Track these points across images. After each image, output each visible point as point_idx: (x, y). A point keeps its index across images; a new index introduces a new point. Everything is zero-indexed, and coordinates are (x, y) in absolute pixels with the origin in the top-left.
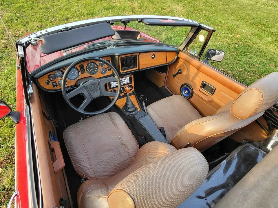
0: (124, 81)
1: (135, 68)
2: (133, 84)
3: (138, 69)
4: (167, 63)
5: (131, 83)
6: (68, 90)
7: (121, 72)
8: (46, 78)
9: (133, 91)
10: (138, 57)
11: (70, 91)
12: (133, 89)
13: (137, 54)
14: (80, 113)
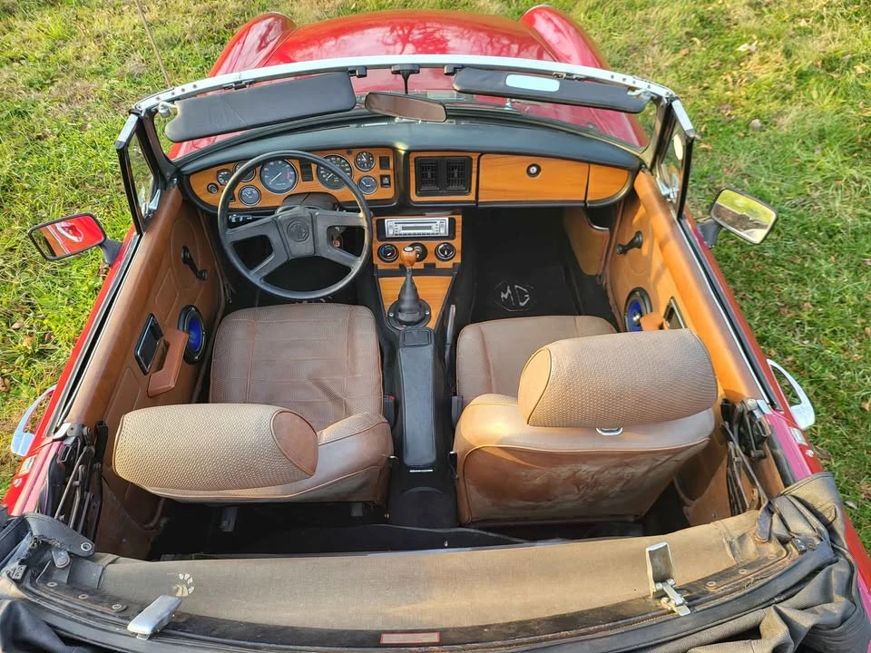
0: (430, 228)
1: (465, 194)
2: (457, 243)
3: (474, 199)
4: (588, 199)
5: (453, 239)
6: (241, 219)
7: (414, 197)
8: (209, 178)
9: (454, 264)
10: (475, 166)
11: (238, 224)
12: (458, 260)
13: (474, 157)
14: (251, 283)
